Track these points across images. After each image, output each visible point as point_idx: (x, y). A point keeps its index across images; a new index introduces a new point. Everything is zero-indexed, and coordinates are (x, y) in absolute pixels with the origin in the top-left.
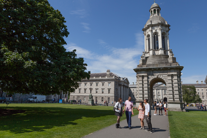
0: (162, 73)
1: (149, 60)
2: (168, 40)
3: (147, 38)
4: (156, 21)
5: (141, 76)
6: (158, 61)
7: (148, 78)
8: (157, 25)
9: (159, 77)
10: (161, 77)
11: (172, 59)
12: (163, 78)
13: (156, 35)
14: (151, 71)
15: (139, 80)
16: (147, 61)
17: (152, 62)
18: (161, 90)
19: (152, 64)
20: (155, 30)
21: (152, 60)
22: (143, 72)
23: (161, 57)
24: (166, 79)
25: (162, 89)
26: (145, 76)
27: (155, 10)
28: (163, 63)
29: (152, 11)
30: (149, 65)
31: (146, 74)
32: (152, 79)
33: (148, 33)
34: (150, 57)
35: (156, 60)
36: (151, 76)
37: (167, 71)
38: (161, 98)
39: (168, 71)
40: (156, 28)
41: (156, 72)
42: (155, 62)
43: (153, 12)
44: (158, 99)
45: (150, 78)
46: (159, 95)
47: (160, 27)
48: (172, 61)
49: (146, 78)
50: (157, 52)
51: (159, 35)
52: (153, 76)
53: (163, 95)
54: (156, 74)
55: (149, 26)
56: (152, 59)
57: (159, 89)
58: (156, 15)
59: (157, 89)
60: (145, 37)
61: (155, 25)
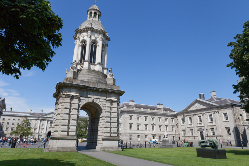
0: (100, 96)
1: (83, 74)
2: (106, 56)
3: (81, 44)
4: (97, 27)
5: (69, 96)
6: (96, 79)
7: (80, 100)
8: (98, 31)
9: (95, 101)
10: (97, 102)
11: (113, 81)
12: (99, 104)
13: (94, 45)
14: (84, 91)
15: (65, 101)
16: (79, 76)
17: (88, 78)
18: (46, 122)
19: (87, 80)
20: (95, 38)
21: (87, 76)
22: (74, 90)
23: (99, 75)
24: (103, 105)
25: (48, 121)
26: (76, 97)
27: (95, 13)
28: (101, 83)
29: (91, 13)
30: (83, 81)
31: (78, 95)
32: (85, 103)
33: (83, 37)
34: (85, 71)
35: (93, 77)
36: (84, 98)
37: (106, 94)
38: (45, 132)
39: (108, 95)
40: (96, 35)
41: (92, 93)
42: (91, 80)
43: (93, 15)
44: (40, 133)
45: (82, 101)
46: (42, 128)
47: (101, 36)
48: (112, 83)
49: (76, 101)
50: (94, 66)
51: (99, 46)
52: (87, 99)
53: (48, 128)
54: (91, 96)
55: (88, 28)
56: (87, 73)
57: (43, 120)
58: (97, 19)
59: (41, 120)
60: (78, 42)
61: (96, 31)
